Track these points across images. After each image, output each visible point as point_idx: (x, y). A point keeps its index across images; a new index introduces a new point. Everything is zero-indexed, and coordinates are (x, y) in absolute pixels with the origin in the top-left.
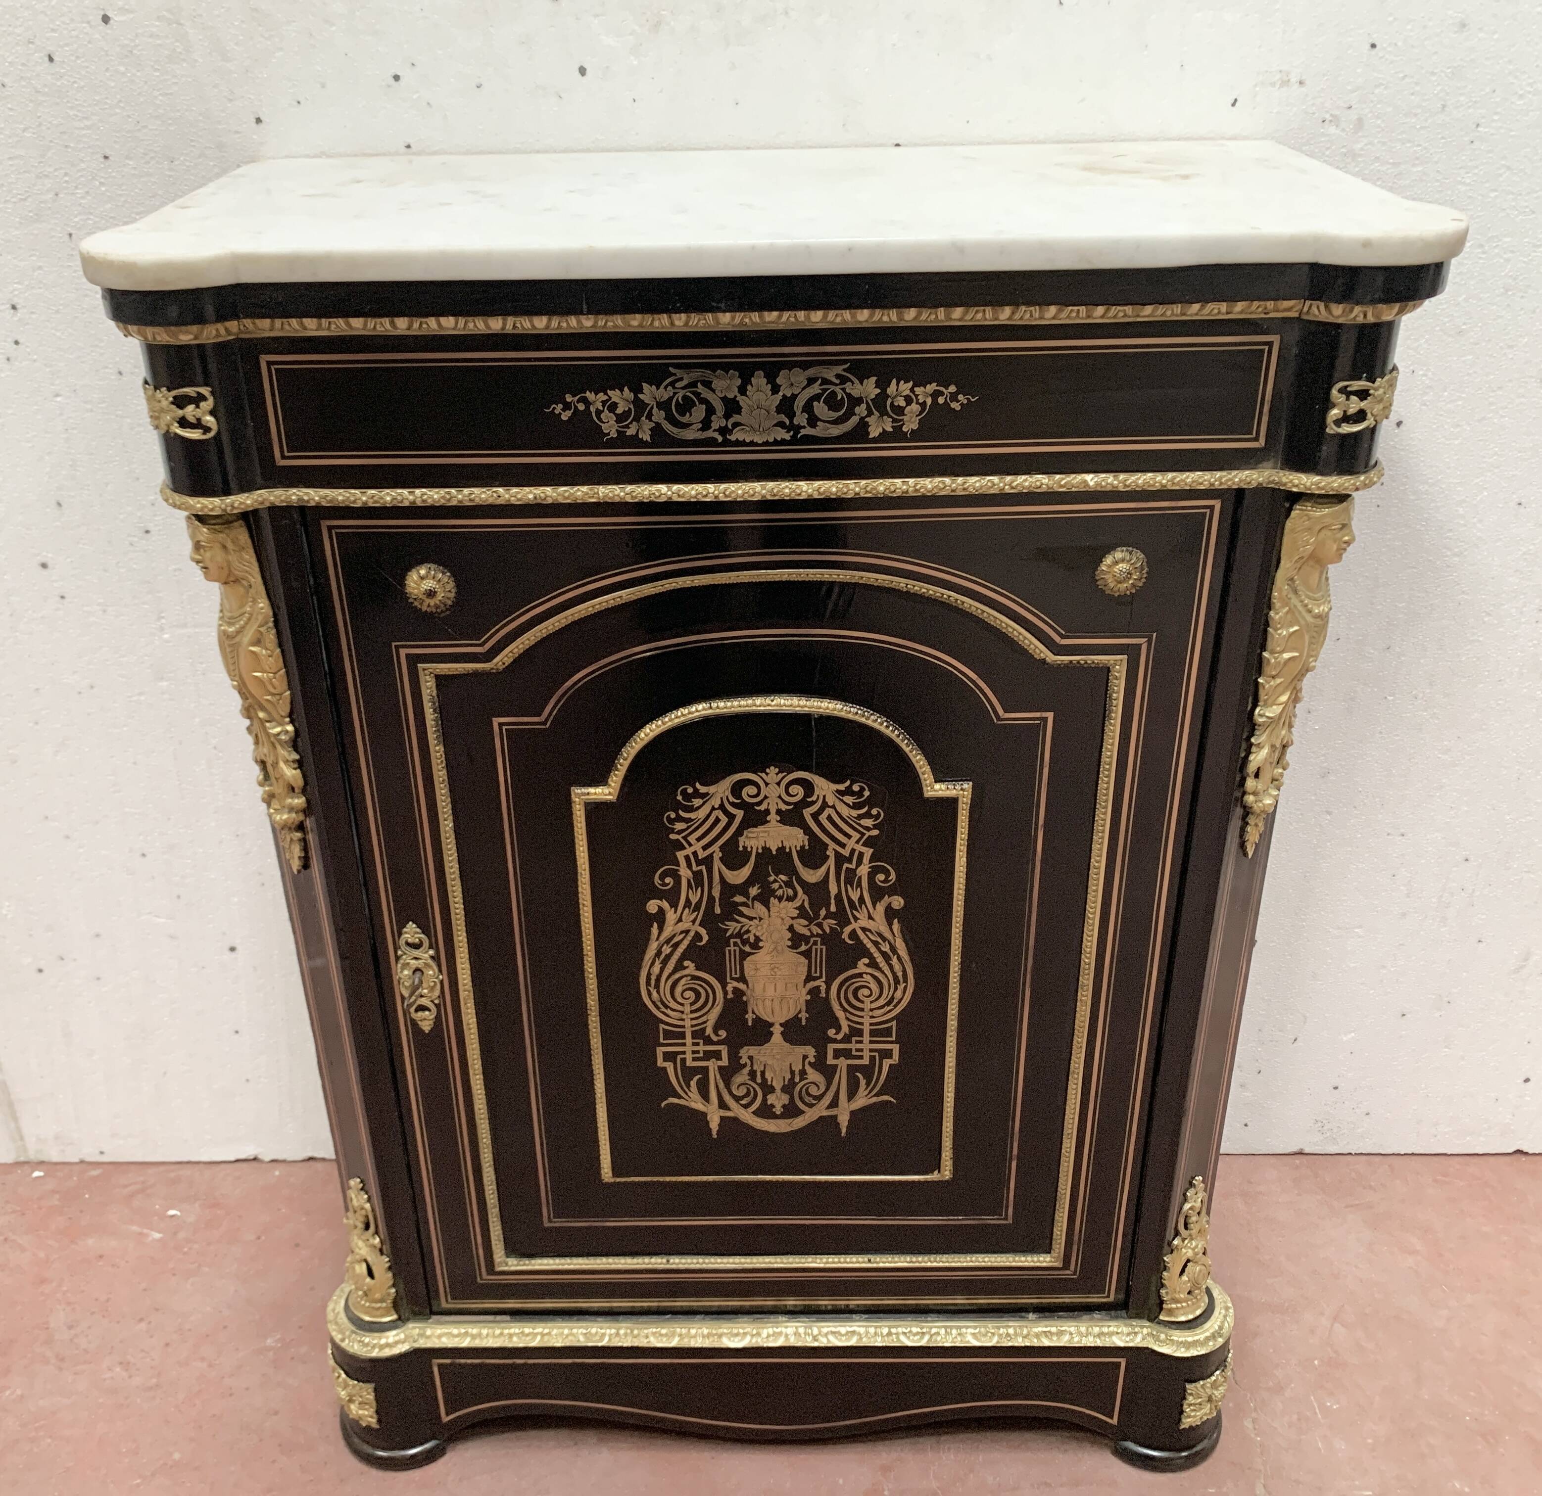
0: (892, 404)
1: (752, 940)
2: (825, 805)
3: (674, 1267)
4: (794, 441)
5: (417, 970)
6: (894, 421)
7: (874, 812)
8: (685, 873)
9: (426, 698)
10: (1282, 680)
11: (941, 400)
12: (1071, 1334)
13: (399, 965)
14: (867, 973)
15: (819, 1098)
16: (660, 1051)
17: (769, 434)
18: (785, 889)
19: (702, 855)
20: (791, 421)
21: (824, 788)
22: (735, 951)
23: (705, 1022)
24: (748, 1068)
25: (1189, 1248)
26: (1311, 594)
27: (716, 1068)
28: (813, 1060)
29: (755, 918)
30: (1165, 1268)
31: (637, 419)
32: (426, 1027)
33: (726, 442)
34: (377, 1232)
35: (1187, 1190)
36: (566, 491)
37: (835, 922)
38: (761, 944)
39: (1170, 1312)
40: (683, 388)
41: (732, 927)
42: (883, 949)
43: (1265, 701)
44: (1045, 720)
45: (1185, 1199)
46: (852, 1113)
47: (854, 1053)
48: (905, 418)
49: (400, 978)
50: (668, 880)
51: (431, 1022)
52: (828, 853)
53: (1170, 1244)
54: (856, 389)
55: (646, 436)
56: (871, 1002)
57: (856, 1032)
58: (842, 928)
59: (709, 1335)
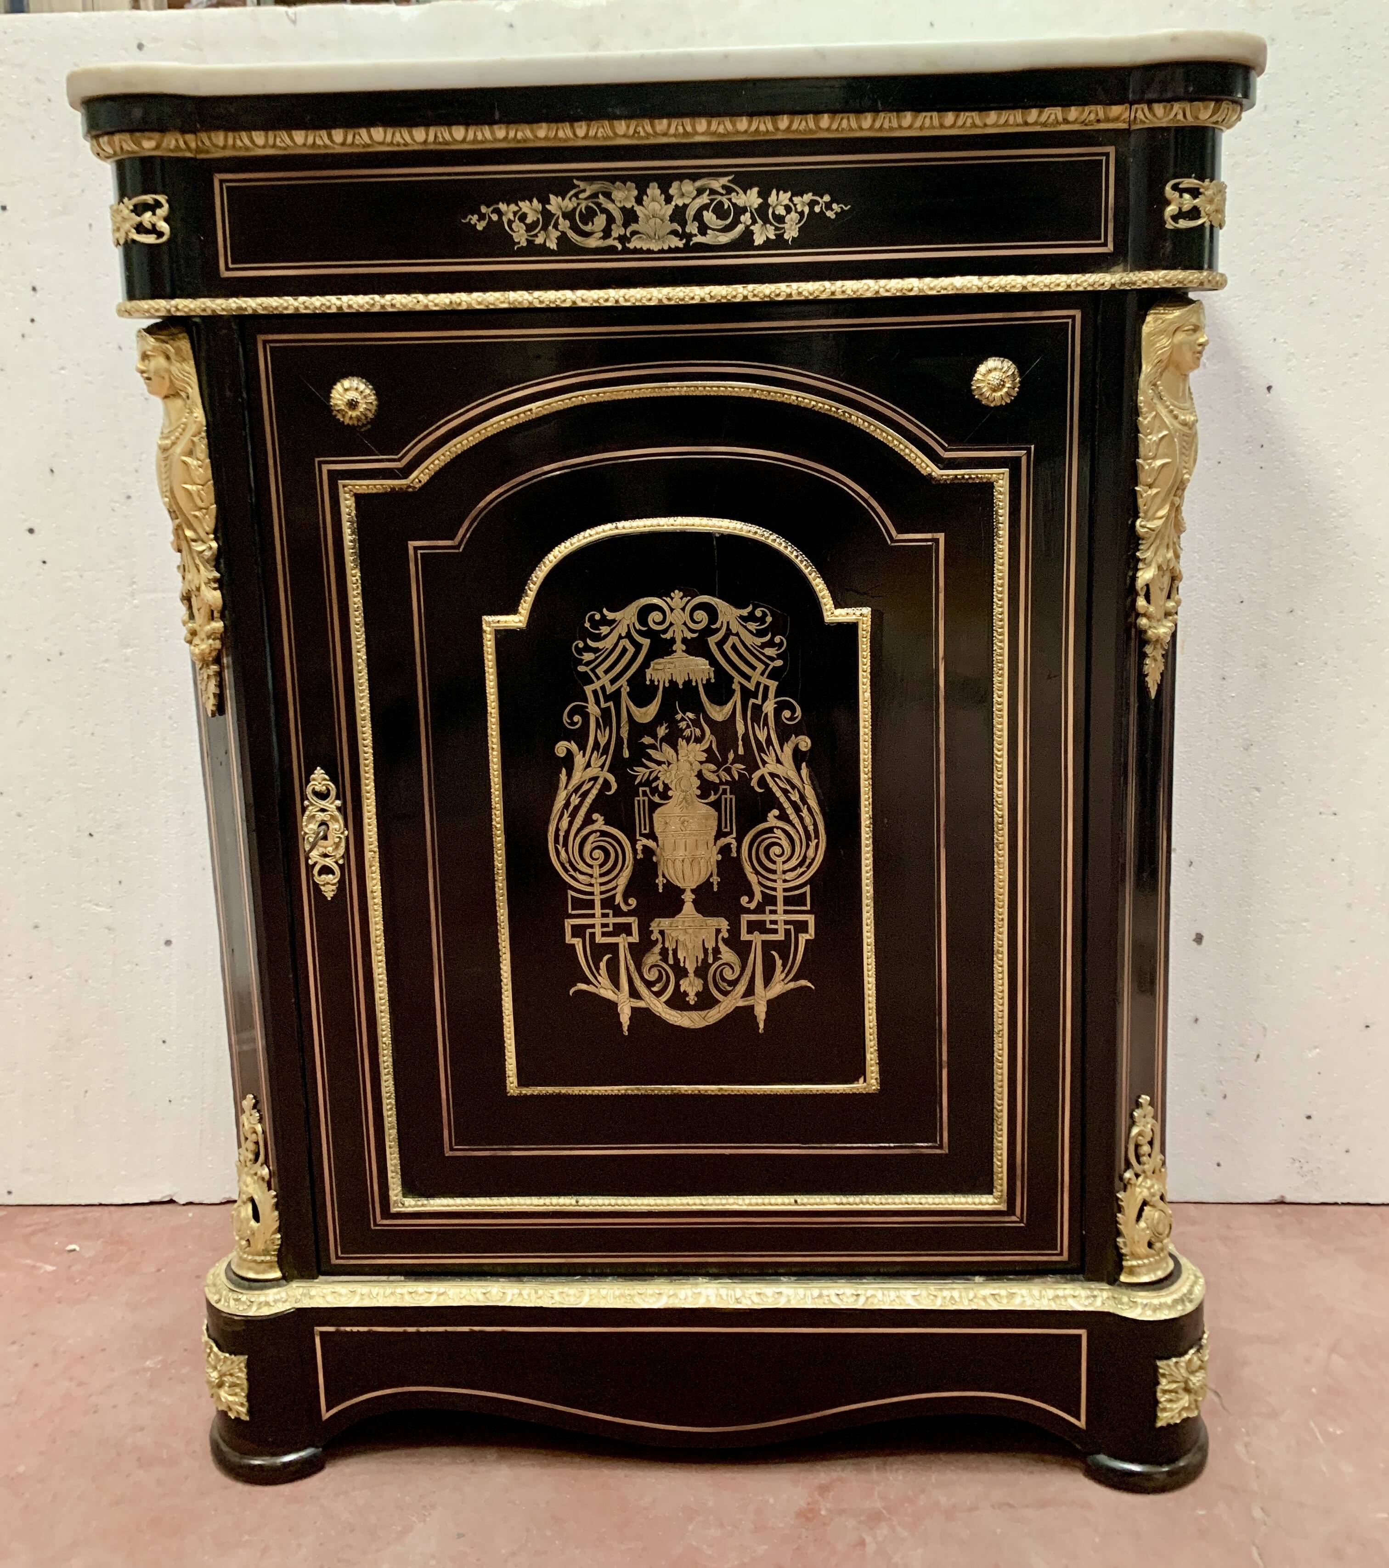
0: (773, 213)
1: (661, 788)
2: (729, 633)
3: (584, 1209)
4: (687, 248)
5: (323, 823)
6: (777, 229)
7: (777, 639)
8: (593, 709)
9: (345, 517)
10: (1159, 490)
11: (817, 209)
12: (1023, 1297)
13: (305, 818)
14: (778, 828)
15: (734, 983)
16: (569, 923)
17: (663, 242)
18: (692, 729)
19: (610, 689)
20: (683, 228)
21: (728, 613)
22: (644, 801)
23: (615, 888)
24: (660, 946)
25: (1145, 1187)
26: (1176, 403)
27: (627, 946)
28: (726, 935)
29: (664, 763)
30: (1120, 1209)
31: (545, 228)
32: (329, 892)
33: (626, 250)
34: (266, 1162)
35: (1133, 1110)
36: (479, 297)
37: (743, 767)
38: (670, 793)
39: (1132, 1271)
40: (586, 199)
41: (641, 773)
42: (793, 799)
43: (1146, 512)
44: (936, 541)
45: (1133, 1122)
46: (770, 1003)
47: (768, 926)
48: (786, 226)
49: (306, 833)
50: (577, 718)
51: (334, 887)
52: (734, 686)
53: (1121, 1178)
54: (741, 199)
55: (552, 245)
56: (784, 863)
57: (768, 900)
58: (750, 775)
59: (622, 1296)
